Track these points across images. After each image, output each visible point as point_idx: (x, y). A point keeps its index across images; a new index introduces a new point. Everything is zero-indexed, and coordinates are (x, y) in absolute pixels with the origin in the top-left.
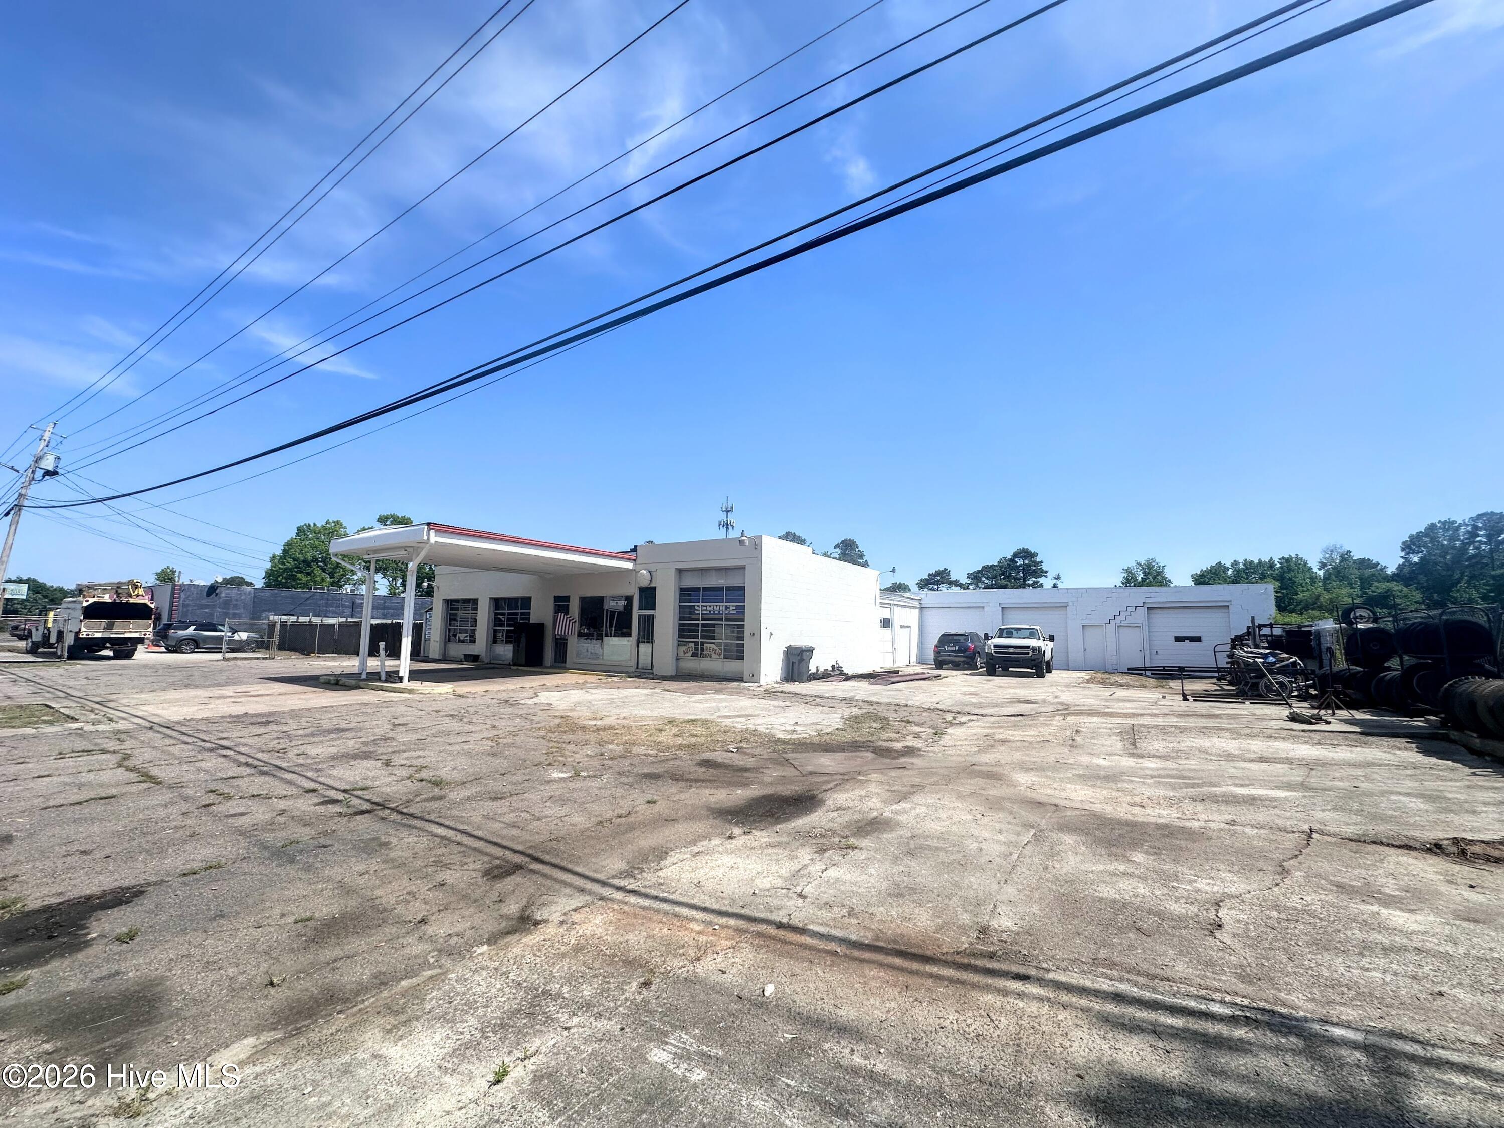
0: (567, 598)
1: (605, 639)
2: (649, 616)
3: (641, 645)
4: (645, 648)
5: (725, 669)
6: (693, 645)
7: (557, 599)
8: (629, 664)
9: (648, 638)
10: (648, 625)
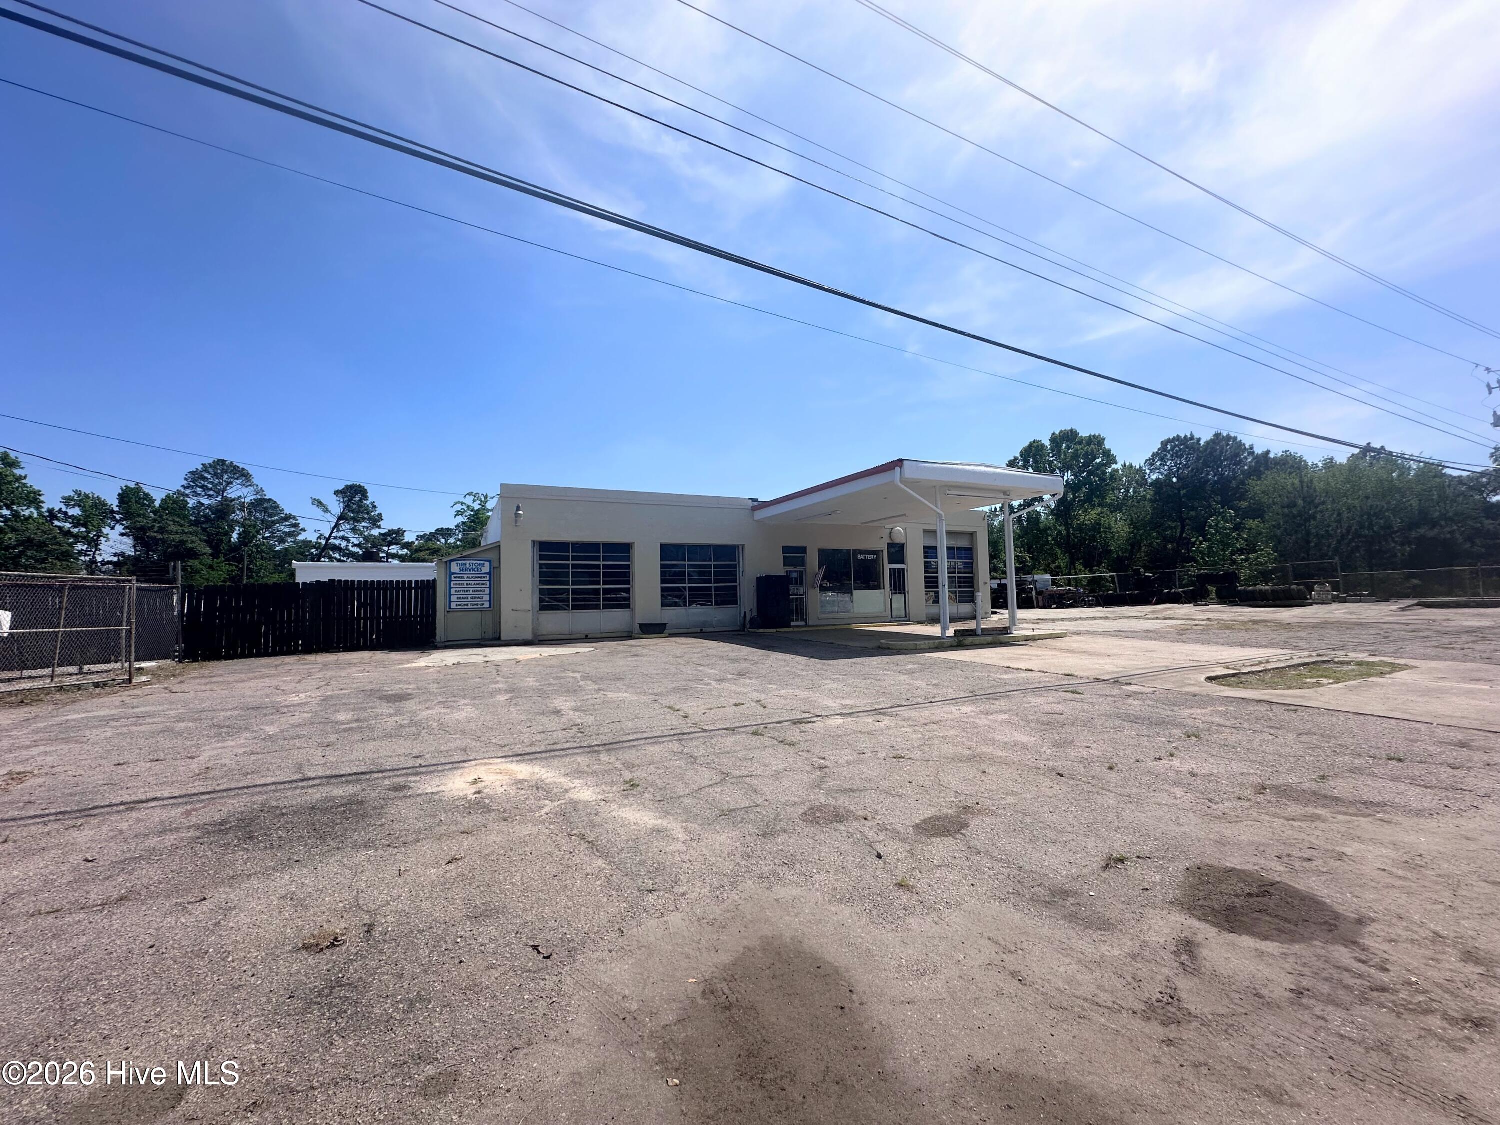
0: (803, 550)
1: (854, 592)
2: (899, 569)
3: (894, 596)
4: (898, 600)
5: (960, 611)
6: (933, 594)
7: (786, 550)
8: (884, 614)
9: (900, 590)
10: (900, 577)
